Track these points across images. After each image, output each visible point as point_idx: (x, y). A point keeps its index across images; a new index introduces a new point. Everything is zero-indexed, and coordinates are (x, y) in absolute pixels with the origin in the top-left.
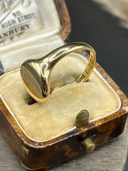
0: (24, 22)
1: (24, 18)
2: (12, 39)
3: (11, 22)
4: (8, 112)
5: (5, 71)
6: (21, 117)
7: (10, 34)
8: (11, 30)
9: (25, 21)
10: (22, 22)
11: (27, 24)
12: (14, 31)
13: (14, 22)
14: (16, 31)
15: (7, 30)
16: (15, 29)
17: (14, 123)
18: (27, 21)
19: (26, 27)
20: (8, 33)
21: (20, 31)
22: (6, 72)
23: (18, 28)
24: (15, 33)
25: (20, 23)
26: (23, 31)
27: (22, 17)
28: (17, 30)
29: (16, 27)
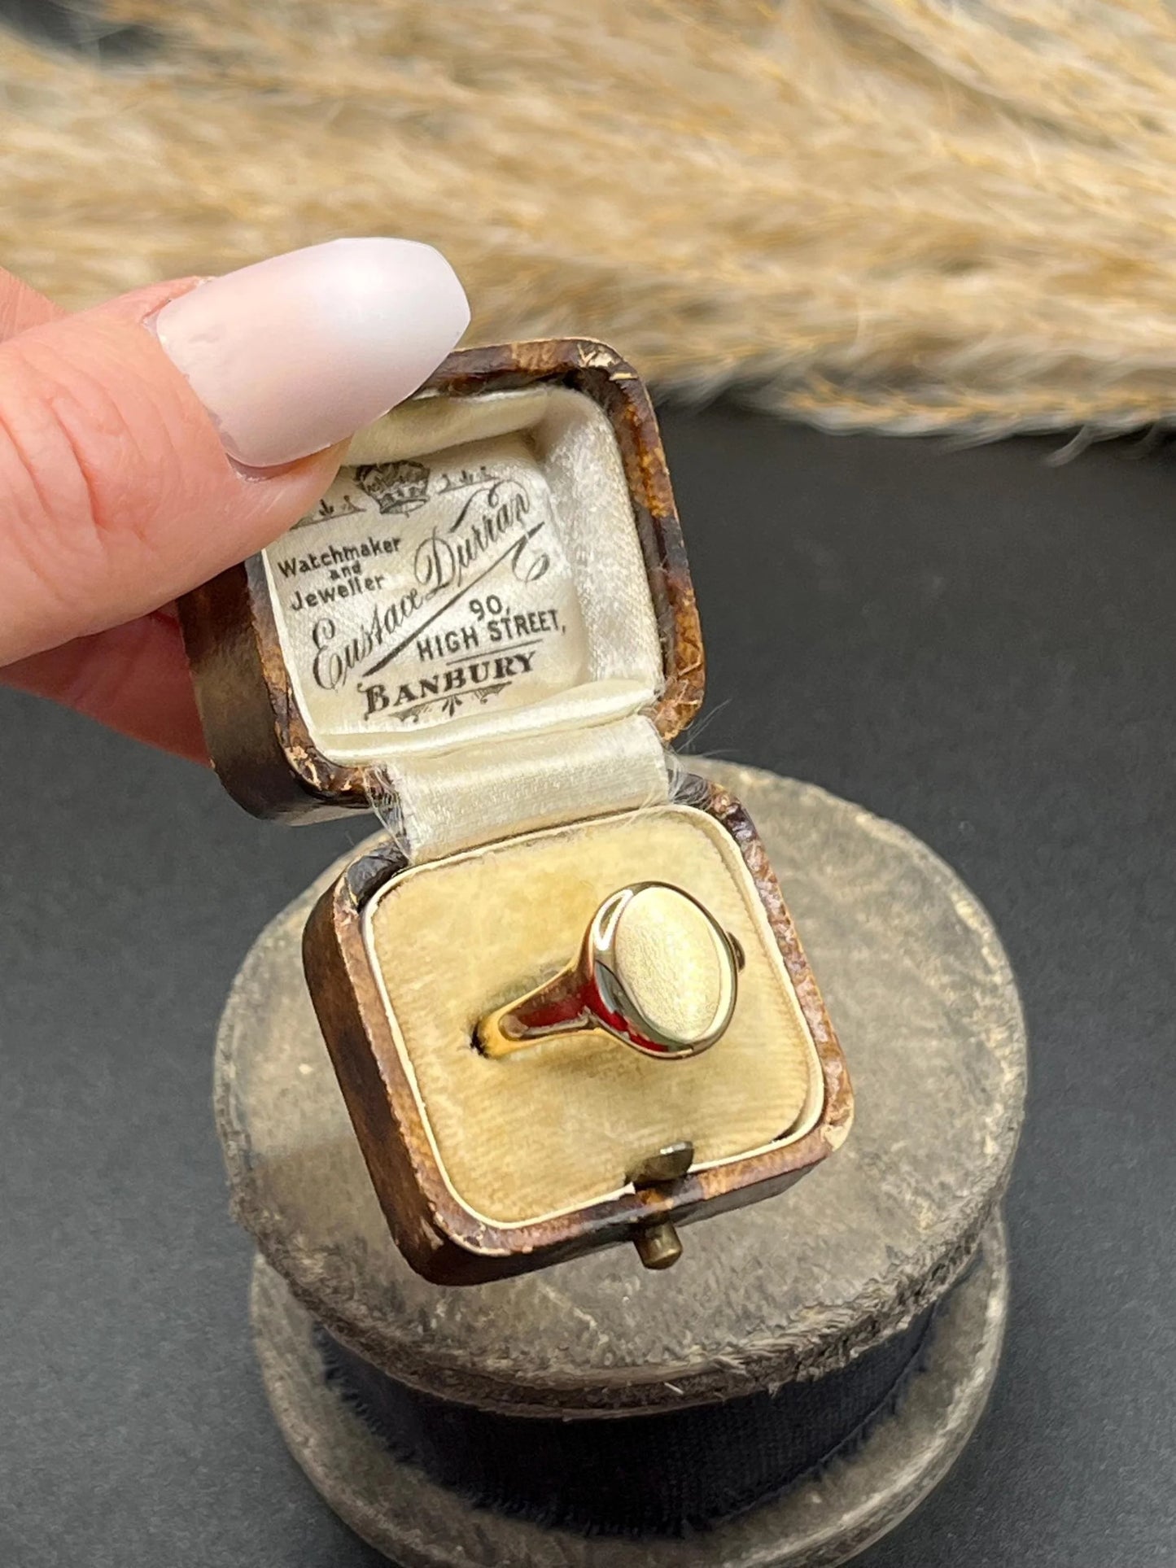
0: (513, 643)
1: (512, 625)
2: (451, 707)
3: (460, 638)
7: (449, 686)
8: (452, 668)
9: (516, 640)
10: (505, 642)
11: (524, 651)
12: (467, 674)
13: (471, 637)
14: (475, 678)
15: (438, 667)
16: (474, 669)
18: (525, 638)
19: (517, 666)
20: (442, 683)
21: (492, 681)
24: (470, 684)
25: (494, 646)
26: (506, 679)
27: (505, 621)
28: (481, 673)
29: (478, 661)
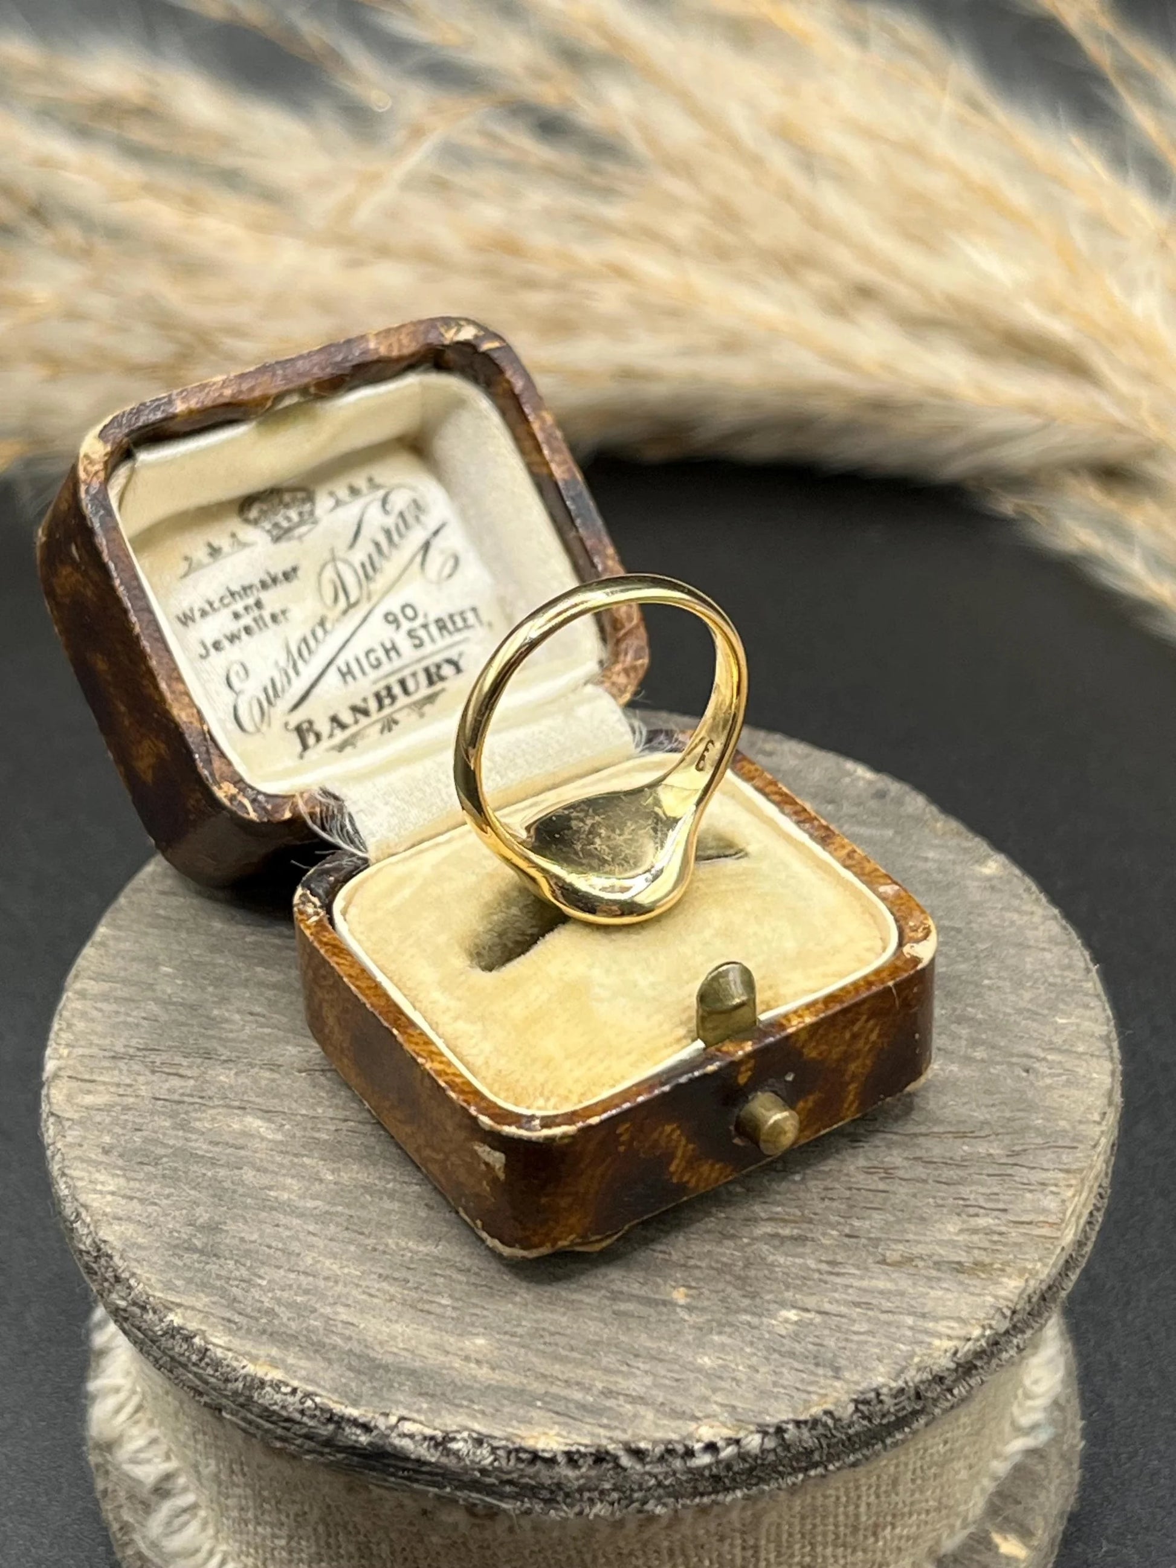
0: (437, 646)
1: (433, 629)
2: (388, 725)
3: (380, 653)
4: (401, 1012)
5: (371, 855)
6: (461, 1025)
7: (381, 706)
8: (382, 684)
9: (441, 643)
10: (429, 647)
11: (453, 654)
12: (397, 690)
13: (391, 650)
14: (406, 691)
15: (364, 687)
16: (402, 683)
17: (431, 1052)
18: (449, 640)
19: (447, 670)
20: (373, 705)
21: (425, 691)
22: (378, 861)
23: (414, 675)
24: (402, 700)
25: (418, 654)
26: (439, 686)
27: (425, 626)
28: (411, 685)
29: (406, 673)
